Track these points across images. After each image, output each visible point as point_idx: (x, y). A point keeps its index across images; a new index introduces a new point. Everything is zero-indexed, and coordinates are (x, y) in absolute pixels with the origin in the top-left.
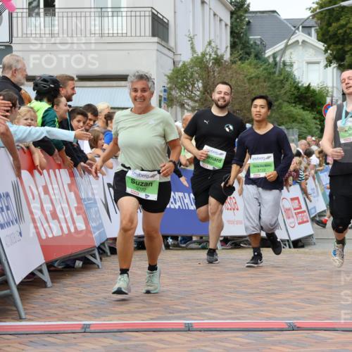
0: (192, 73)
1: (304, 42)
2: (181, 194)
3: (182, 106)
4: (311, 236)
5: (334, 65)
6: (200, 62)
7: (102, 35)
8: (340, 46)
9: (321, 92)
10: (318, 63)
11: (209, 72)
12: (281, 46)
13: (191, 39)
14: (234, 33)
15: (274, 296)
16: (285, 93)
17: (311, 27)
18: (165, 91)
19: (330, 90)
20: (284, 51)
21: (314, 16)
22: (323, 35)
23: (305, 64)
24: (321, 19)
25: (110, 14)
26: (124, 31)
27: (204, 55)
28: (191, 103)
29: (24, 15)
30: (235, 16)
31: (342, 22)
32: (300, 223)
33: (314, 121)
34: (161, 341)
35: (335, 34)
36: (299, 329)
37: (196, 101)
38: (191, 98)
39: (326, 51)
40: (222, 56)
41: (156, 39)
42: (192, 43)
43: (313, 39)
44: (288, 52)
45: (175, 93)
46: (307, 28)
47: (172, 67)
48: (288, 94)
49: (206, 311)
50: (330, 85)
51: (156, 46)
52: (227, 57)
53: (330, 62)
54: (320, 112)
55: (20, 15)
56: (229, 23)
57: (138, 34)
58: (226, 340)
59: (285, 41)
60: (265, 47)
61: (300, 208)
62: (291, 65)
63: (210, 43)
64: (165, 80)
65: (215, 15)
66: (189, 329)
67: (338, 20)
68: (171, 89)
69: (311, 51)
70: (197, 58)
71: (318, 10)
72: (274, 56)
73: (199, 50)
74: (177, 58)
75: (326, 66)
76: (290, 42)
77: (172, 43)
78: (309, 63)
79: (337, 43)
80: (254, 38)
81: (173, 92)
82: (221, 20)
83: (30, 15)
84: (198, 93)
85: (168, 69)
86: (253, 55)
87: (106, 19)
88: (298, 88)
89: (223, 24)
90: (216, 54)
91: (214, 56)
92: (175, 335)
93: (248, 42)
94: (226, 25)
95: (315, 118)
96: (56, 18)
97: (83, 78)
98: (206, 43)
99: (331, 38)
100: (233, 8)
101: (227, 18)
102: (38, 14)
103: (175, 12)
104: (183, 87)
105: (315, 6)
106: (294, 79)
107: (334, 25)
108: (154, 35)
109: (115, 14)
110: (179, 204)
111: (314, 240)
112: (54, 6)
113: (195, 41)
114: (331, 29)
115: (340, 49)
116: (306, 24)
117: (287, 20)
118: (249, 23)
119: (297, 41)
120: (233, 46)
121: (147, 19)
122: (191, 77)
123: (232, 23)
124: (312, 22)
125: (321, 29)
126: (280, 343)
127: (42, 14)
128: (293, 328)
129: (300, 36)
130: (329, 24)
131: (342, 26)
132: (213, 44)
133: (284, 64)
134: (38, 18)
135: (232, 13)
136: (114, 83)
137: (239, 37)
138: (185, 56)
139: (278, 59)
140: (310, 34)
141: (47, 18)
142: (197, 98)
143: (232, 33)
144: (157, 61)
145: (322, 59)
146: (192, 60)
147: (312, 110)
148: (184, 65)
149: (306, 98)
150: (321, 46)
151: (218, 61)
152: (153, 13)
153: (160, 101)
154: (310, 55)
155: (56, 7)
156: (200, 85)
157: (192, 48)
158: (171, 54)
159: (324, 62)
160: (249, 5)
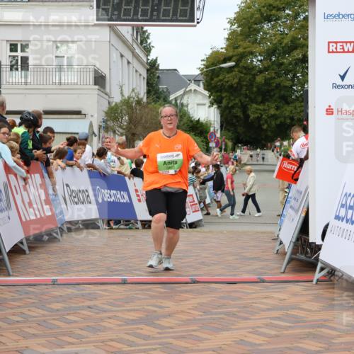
0: (121, 110)
1: (195, 90)
2: (114, 192)
3: (114, 132)
4: (201, 221)
5: (215, 106)
6: (126, 102)
7: (60, 84)
8: (219, 94)
9: (206, 124)
10: (204, 105)
11: (132, 109)
12: (181, 92)
13: (121, 87)
14: (148, 84)
15: (180, 260)
16: (184, 124)
17: (199, 81)
18: (104, 122)
19: (212, 123)
20: (182, 96)
21: (202, 74)
22: (208, 86)
23: (195, 105)
24: (207, 75)
25: (66, 70)
26: (76, 81)
27: (129, 98)
28: (121, 130)
29: (8, 69)
30: (149, 72)
31: (221, 78)
32: (193, 212)
33: (202, 143)
34: (105, 290)
35: (216, 86)
36: (198, 282)
37: (124, 129)
38: (120, 127)
39: (210, 97)
40: (142, 99)
41: (97, 87)
42: (122, 90)
43: (201, 89)
44: (186, 97)
45: (110, 123)
46: (197, 81)
47: (107, 106)
48: (186, 125)
49: (135, 270)
50: (212, 119)
51: (97, 92)
52: (145, 100)
53: (212, 104)
54: (206, 138)
55: (4, 69)
56: (145, 76)
57: (85, 83)
58: (149, 290)
59: (184, 89)
60: (169, 93)
61: (194, 201)
62: (187, 106)
63: (133, 90)
64: (103, 114)
65: (136, 71)
66: (124, 282)
67: (218, 76)
68: (107, 120)
69: (200, 97)
70: (125, 100)
71: (205, 70)
72: (176, 99)
73: (126, 95)
74: (111, 100)
75: (210, 107)
76: (187, 90)
77: (107, 90)
78: (198, 105)
79: (217, 91)
80: (162, 87)
81: (109, 123)
82: (140, 75)
83: (11, 70)
84: (125, 123)
85: (105, 107)
86: (162, 99)
87: (63, 73)
88: (192, 121)
89: (142, 77)
90: (138, 97)
91: (136, 99)
92: (115, 286)
93: (158, 90)
94: (144, 78)
95: (202, 141)
96: (29, 73)
97: (47, 113)
98: (131, 90)
99: (213, 88)
100: (148, 67)
101: (144, 74)
102: (17, 69)
103: (110, 69)
104: (115, 119)
105: (203, 66)
106: (189, 115)
107: (215, 79)
108: (95, 84)
109: (70, 70)
110: (113, 198)
111: (203, 223)
112: (28, 64)
113: (124, 89)
114: (213, 82)
115: (219, 96)
116: (197, 79)
117: (184, 76)
118: (159, 77)
119: (191, 90)
120: (148, 92)
121: (91, 73)
122: (121, 112)
123: (147, 77)
124: (201, 78)
125: (206, 81)
126: (186, 292)
127: (20, 69)
128: (195, 282)
129: (193, 86)
130: (212, 79)
131: (221, 80)
132: (136, 91)
133: (182, 104)
134: (17, 72)
135: (148, 70)
136: (69, 116)
137: (152, 87)
138: (117, 99)
139: (178, 102)
140: (199, 86)
141: (23, 72)
142: (124, 127)
143: (148, 83)
144: (98, 102)
145: (207, 102)
146: (121, 101)
147: (201, 136)
148: (116, 104)
149: (197, 128)
150: (207, 93)
151: (139, 102)
152: (95, 70)
153: (99, 129)
154: (199, 99)
155: (30, 64)
156: (127, 118)
157: (122, 93)
158: (107, 97)
159: (208, 104)
160: (158, 65)
